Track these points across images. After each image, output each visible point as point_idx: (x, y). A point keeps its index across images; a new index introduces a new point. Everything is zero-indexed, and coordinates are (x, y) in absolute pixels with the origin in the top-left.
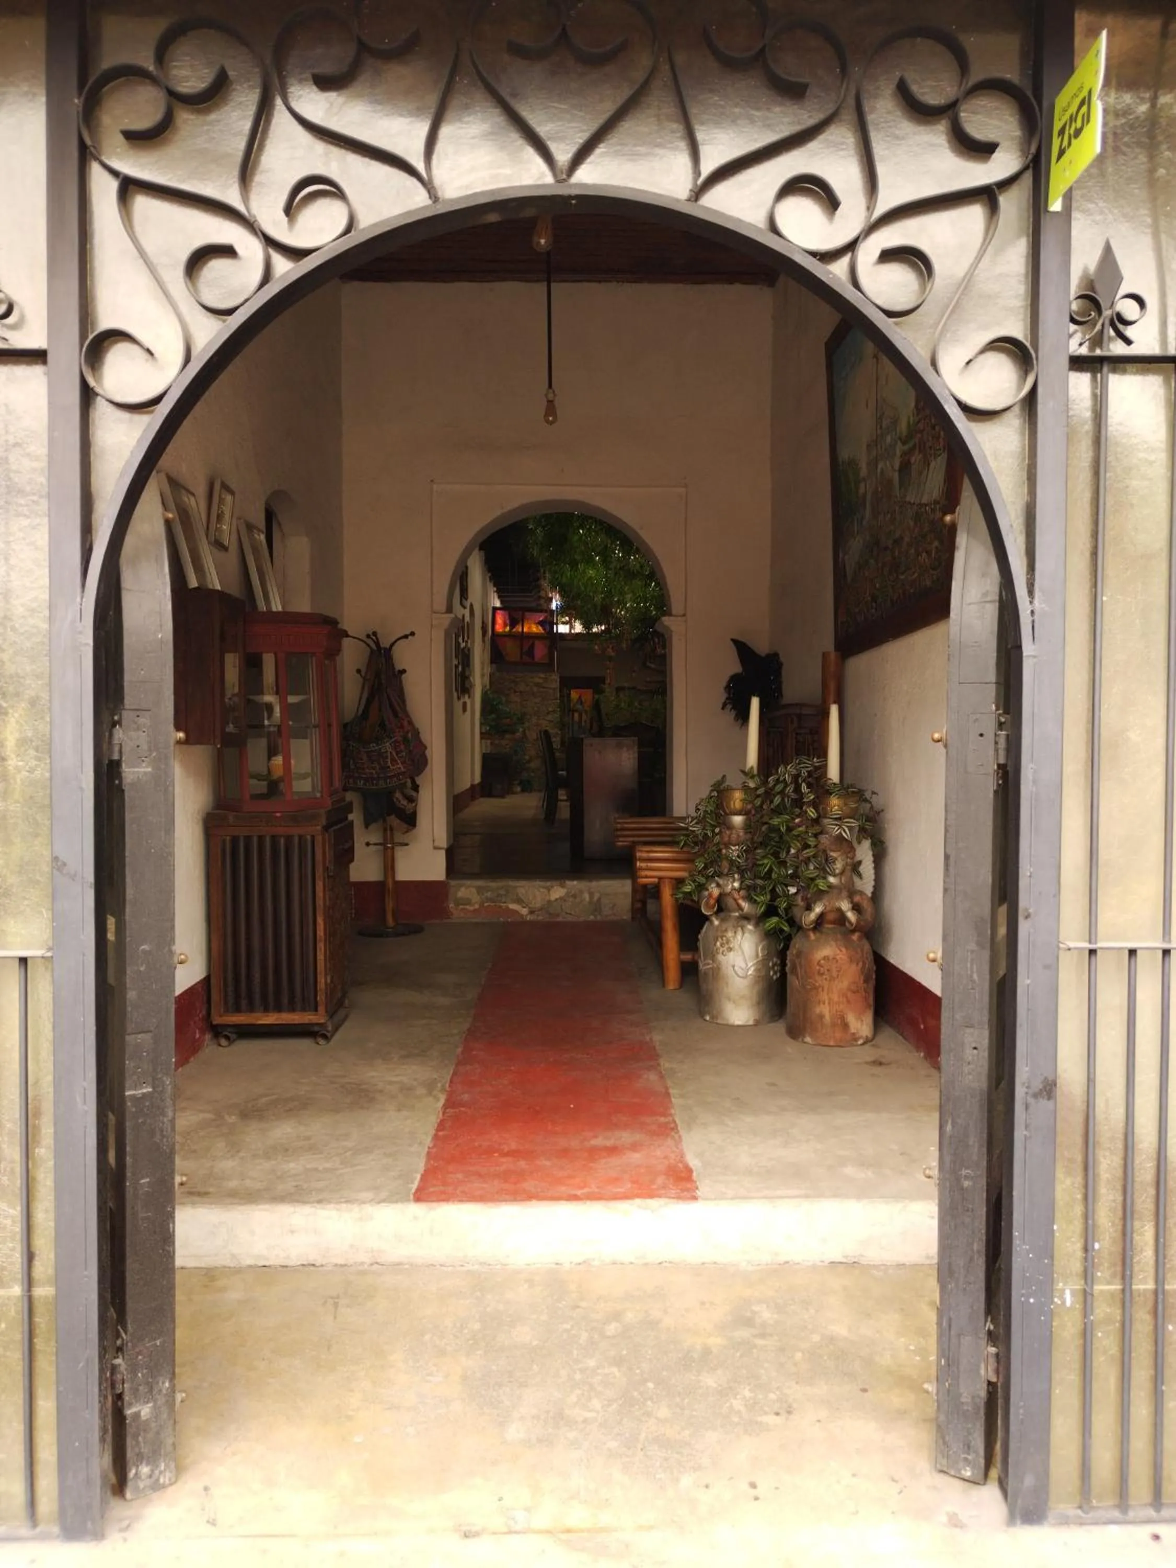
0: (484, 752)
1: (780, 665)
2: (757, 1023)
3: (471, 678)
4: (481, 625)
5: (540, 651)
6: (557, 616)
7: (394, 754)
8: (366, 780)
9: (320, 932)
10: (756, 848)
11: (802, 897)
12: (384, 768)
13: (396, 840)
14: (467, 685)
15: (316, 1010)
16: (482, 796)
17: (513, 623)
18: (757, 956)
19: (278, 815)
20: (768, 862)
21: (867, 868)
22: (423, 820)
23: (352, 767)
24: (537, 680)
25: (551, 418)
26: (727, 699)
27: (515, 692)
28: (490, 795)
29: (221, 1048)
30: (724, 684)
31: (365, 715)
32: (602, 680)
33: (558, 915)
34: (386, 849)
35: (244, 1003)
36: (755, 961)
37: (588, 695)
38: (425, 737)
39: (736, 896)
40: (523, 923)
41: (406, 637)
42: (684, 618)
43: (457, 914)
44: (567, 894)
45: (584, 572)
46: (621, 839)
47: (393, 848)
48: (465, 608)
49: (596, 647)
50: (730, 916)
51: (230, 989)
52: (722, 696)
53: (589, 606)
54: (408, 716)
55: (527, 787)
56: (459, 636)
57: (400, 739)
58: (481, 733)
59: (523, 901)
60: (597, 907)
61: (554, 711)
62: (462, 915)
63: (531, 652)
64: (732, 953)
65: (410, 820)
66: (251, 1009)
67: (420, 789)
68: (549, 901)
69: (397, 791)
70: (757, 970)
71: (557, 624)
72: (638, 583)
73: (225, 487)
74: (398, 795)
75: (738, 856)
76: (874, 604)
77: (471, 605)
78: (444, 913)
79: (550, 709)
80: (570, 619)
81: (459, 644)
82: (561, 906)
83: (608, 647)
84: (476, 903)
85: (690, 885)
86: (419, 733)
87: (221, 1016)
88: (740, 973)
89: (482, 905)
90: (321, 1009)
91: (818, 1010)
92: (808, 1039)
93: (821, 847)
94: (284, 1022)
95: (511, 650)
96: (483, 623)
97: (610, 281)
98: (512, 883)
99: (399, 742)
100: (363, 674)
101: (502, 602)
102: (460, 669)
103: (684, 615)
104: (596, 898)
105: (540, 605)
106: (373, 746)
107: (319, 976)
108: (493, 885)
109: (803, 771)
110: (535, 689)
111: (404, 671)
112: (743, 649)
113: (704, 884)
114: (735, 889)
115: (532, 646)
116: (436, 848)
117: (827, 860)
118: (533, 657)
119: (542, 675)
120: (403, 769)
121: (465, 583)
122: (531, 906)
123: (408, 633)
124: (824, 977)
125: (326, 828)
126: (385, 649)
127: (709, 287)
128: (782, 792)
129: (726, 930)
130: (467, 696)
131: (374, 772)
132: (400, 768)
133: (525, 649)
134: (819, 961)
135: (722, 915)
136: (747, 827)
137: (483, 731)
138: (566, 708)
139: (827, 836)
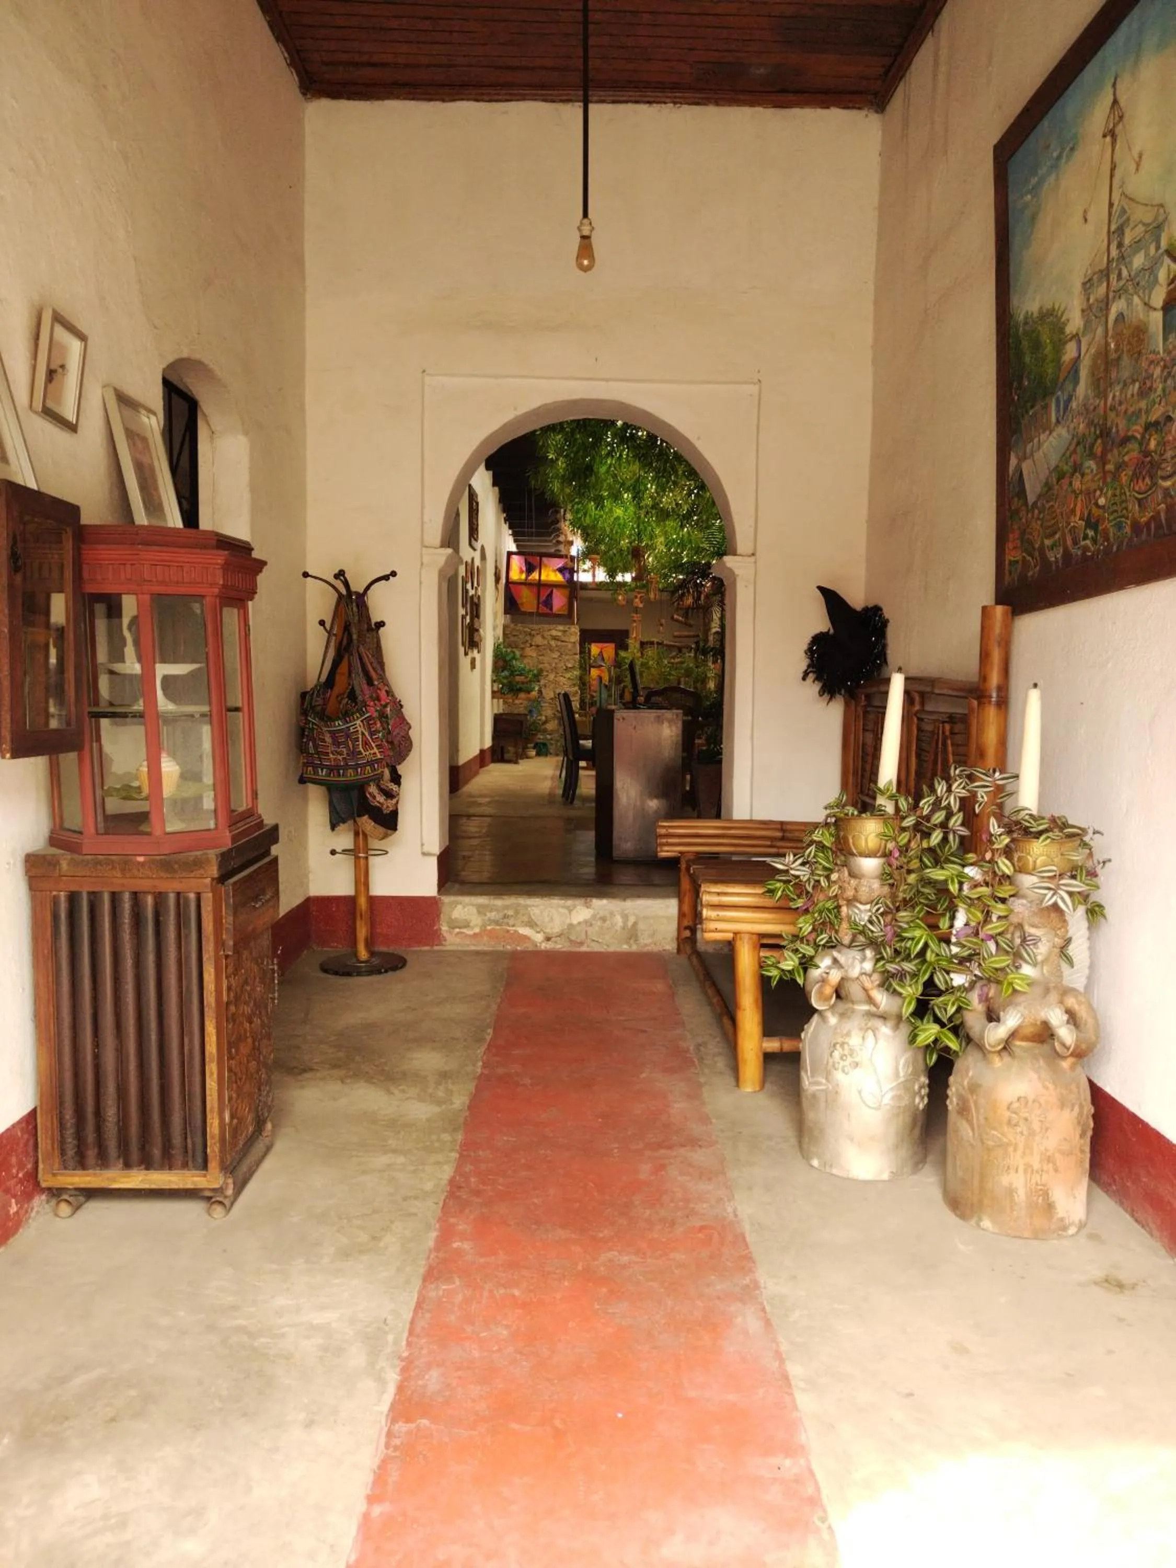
0: (496, 712)
1: (885, 623)
2: (895, 1176)
3: (481, 631)
4: (493, 571)
5: (559, 601)
6: (578, 561)
7: (367, 734)
8: (331, 769)
9: (211, 1047)
10: (898, 909)
11: (980, 996)
12: (354, 754)
13: (370, 846)
14: (476, 639)
15: (205, 1166)
16: (493, 761)
17: (530, 569)
18: (897, 1075)
19: (141, 859)
20: (920, 935)
21: (1079, 949)
22: (406, 819)
23: (312, 751)
24: (554, 633)
25: (586, 262)
26: (809, 666)
27: (531, 646)
28: (502, 760)
29: (58, 1219)
30: (805, 647)
31: (330, 682)
32: (625, 634)
33: (581, 944)
34: (357, 858)
35: (91, 1153)
36: (894, 1084)
37: (609, 650)
38: (409, 712)
39: (868, 985)
40: (538, 954)
41: (386, 578)
42: (752, 559)
43: (452, 940)
44: (594, 916)
45: (611, 510)
46: (666, 848)
47: (367, 858)
48: (475, 550)
49: (620, 598)
50: (853, 1011)
51: (70, 1132)
52: (803, 663)
53: (615, 551)
54: (387, 684)
55: (542, 750)
56: (466, 582)
57: (376, 715)
58: (493, 692)
59: (536, 925)
60: (632, 934)
61: (573, 668)
62: (458, 940)
63: (548, 602)
64: (858, 1070)
65: (389, 821)
66: (103, 1161)
67: (402, 780)
68: (571, 926)
69: (372, 784)
70: (898, 1098)
71: (577, 572)
72: (671, 524)
73: (58, 318)
74: (373, 789)
75: (871, 922)
76: (1091, 533)
77: (483, 548)
78: (434, 937)
79: (570, 665)
80: (593, 568)
81: (467, 591)
82: (586, 932)
83: (636, 597)
84: (477, 925)
85: (792, 960)
86: (401, 706)
87: (54, 1175)
88: (871, 1101)
89: (484, 926)
90: (213, 1164)
91: (1005, 1180)
92: (986, 1223)
93: (1014, 919)
94: (153, 1187)
95: (527, 599)
96: (496, 568)
97: (665, 103)
98: (523, 901)
99: (374, 719)
100: (328, 626)
101: (518, 546)
102: (468, 620)
103: (753, 555)
104: (630, 924)
105: (559, 551)
106: (339, 724)
107: (209, 1116)
108: (499, 902)
109: (981, 792)
110: (553, 643)
111: (381, 624)
112: (832, 599)
113: (812, 958)
114: (865, 974)
115: (551, 594)
116: (424, 854)
117: (1024, 940)
118: (551, 609)
119: (561, 628)
120: (379, 756)
121: (474, 521)
122: (548, 931)
123: (388, 573)
124: (1019, 1129)
125: (222, 879)
126: (357, 593)
127: (796, 111)
128: (944, 825)
129: (848, 1034)
130: (475, 651)
131: (340, 757)
132: (375, 753)
133: (543, 598)
134: (1011, 1103)
135: (842, 1006)
136: (885, 876)
137: (495, 689)
138: (585, 664)
139: (1024, 901)
